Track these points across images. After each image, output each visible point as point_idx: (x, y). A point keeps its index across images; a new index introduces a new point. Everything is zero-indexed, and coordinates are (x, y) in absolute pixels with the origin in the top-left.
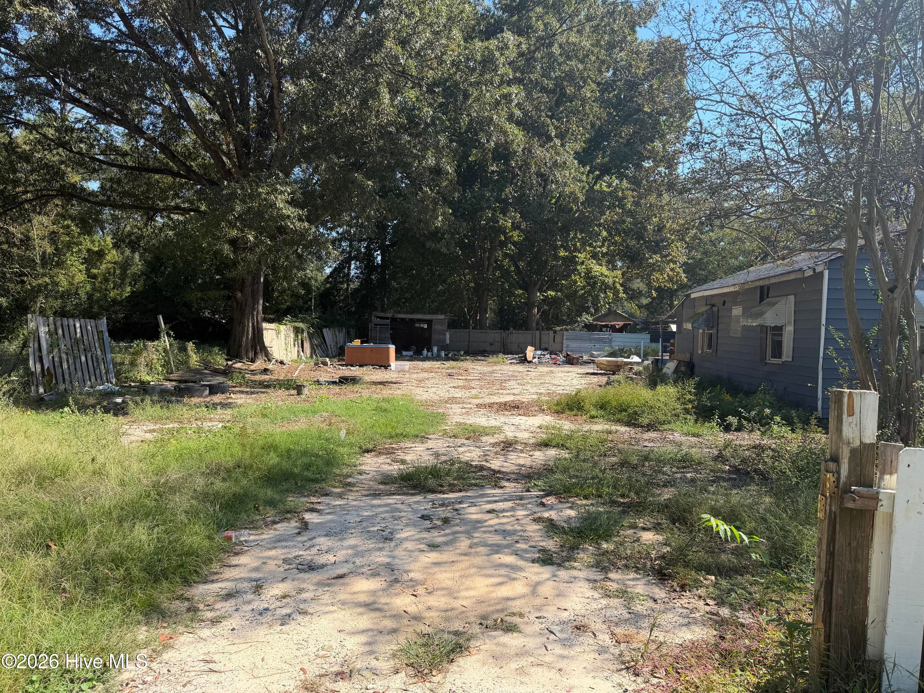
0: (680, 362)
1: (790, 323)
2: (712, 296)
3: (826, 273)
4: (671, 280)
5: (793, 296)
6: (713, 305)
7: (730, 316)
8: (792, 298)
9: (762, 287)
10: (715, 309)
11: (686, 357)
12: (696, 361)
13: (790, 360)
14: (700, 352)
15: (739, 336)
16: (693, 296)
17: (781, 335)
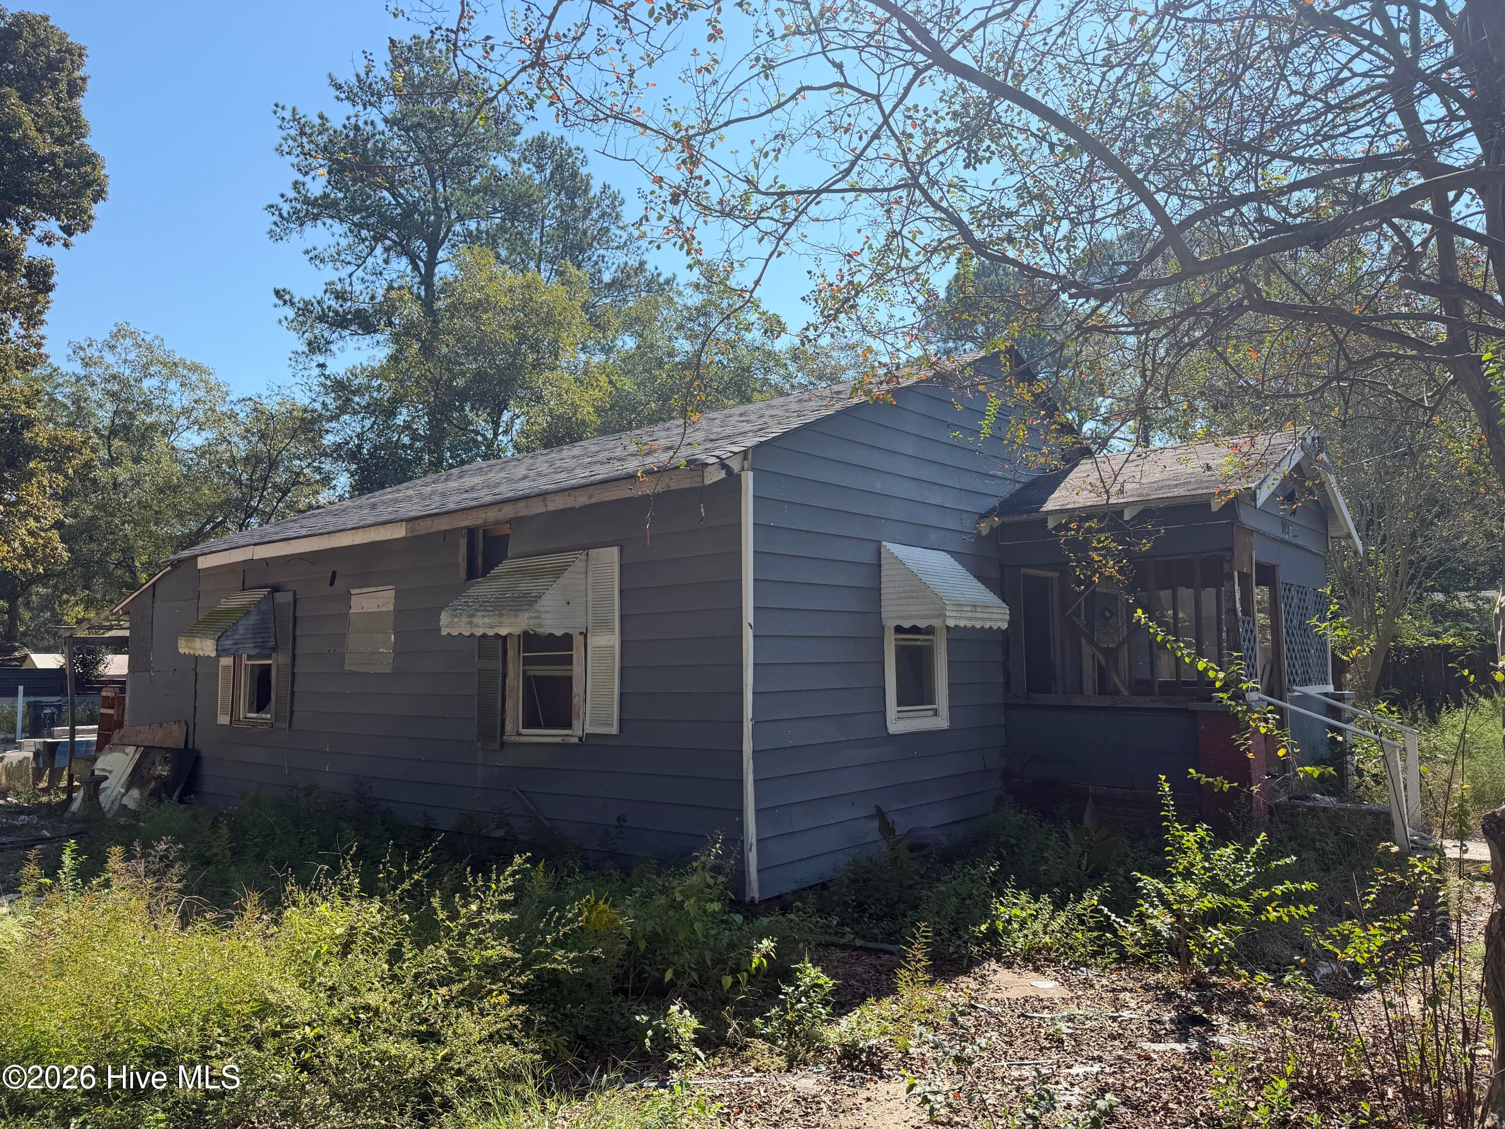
0: (147, 753)
1: (603, 625)
2: (267, 562)
3: (748, 479)
4: (29, 553)
5: (615, 550)
6: (276, 589)
7: (344, 617)
8: (612, 555)
9: (471, 532)
10: (284, 598)
11: (174, 736)
12: (201, 744)
13: (614, 730)
14: (224, 719)
15: (388, 669)
16: (204, 563)
17: (569, 660)
